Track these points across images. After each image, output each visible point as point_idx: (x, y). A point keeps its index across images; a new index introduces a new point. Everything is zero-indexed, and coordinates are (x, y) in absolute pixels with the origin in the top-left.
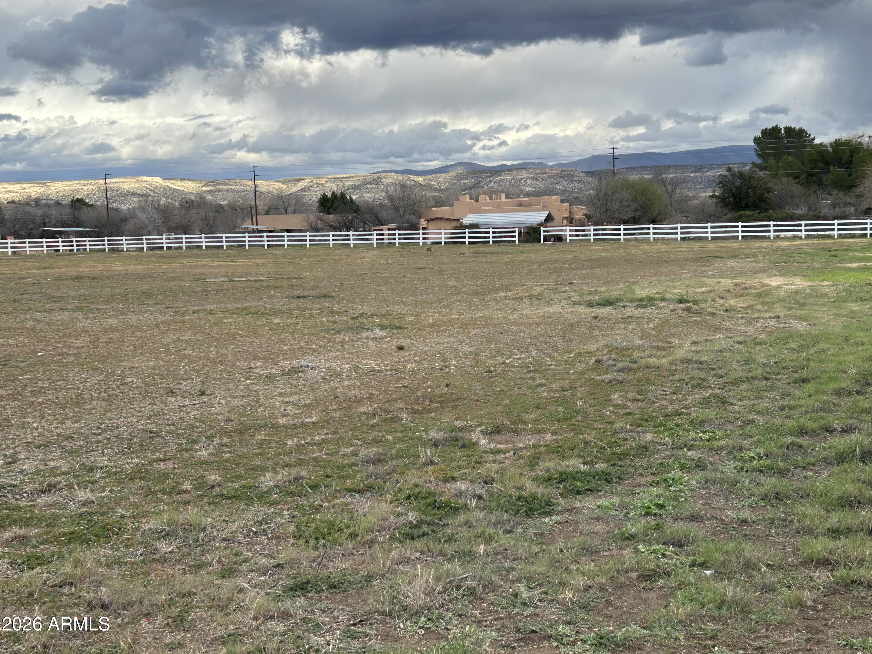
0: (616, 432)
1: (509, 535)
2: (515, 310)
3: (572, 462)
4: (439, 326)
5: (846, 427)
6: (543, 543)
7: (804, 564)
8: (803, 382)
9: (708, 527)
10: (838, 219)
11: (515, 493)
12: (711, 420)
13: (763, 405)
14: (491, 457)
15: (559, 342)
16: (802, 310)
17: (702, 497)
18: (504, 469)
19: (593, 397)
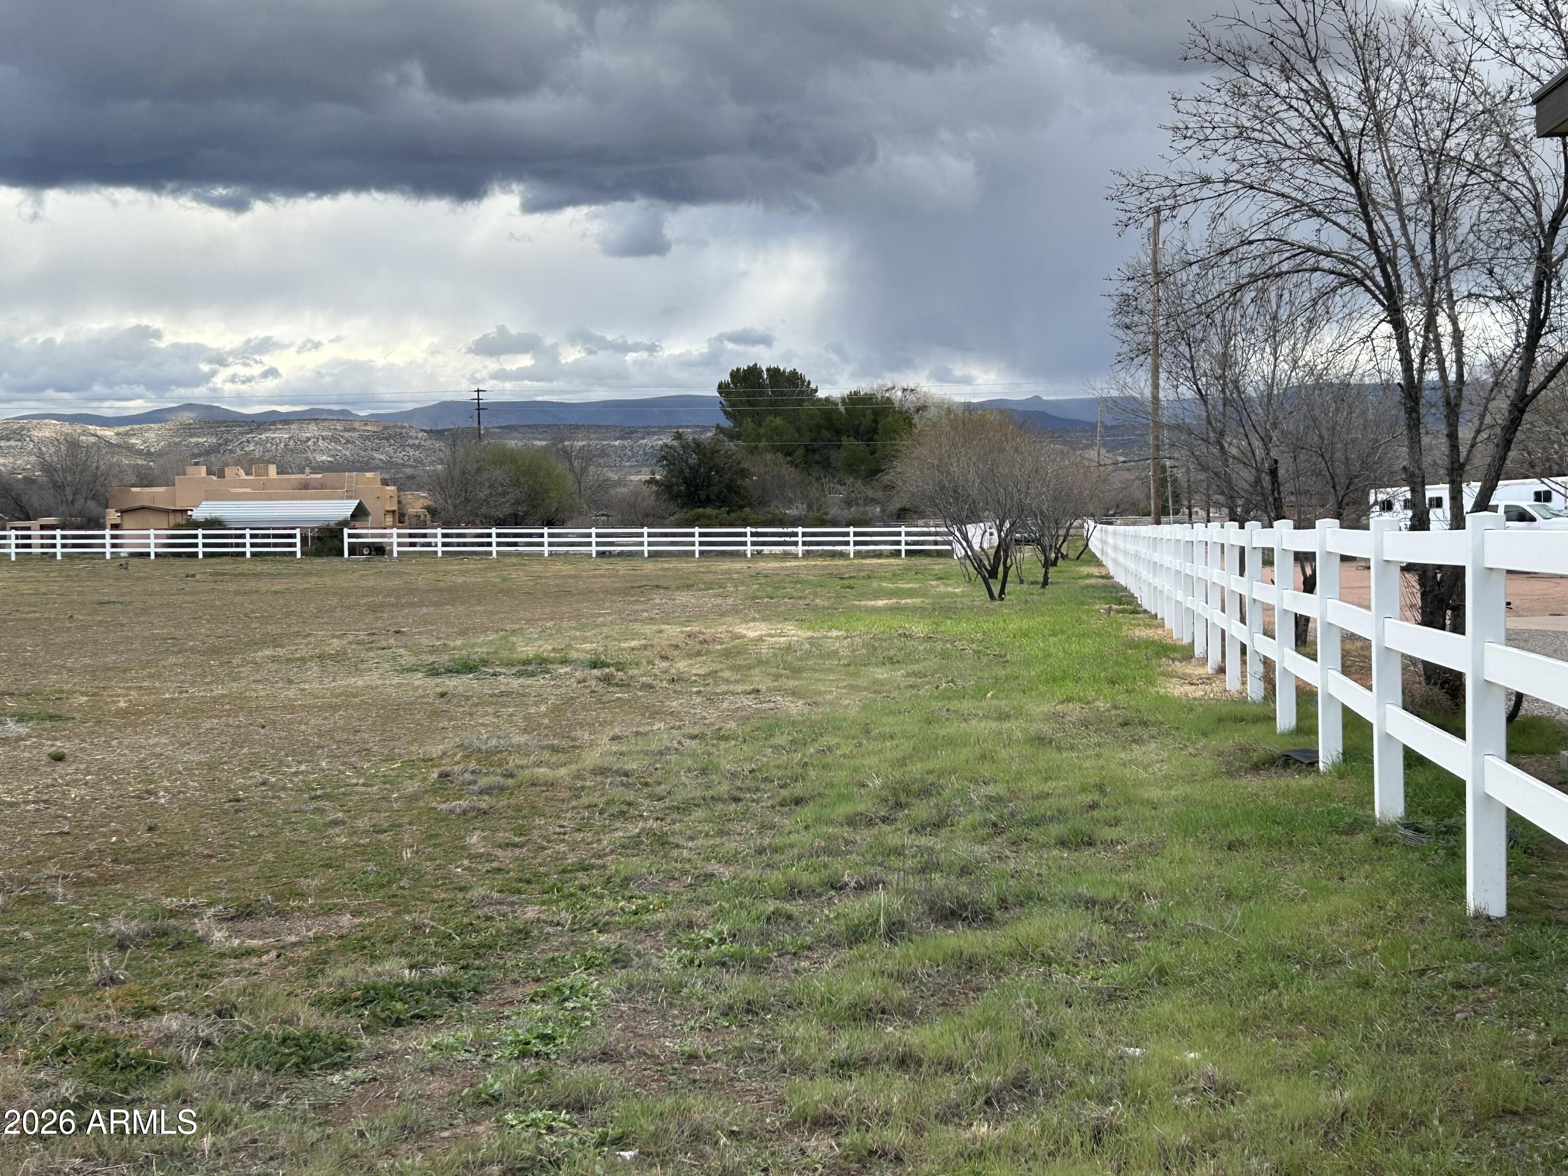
0: (472, 906)
1: (261, 1113)
2: (290, 682)
3: (388, 965)
4: (140, 714)
5: (865, 879)
6: (327, 1123)
7: (791, 1126)
8: (796, 804)
9: (630, 1071)
10: (855, 525)
11: (277, 1031)
12: (641, 876)
13: (731, 845)
14: (232, 964)
15: (372, 740)
16: (795, 679)
17: (621, 1017)
18: (259, 986)
19: (433, 841)
